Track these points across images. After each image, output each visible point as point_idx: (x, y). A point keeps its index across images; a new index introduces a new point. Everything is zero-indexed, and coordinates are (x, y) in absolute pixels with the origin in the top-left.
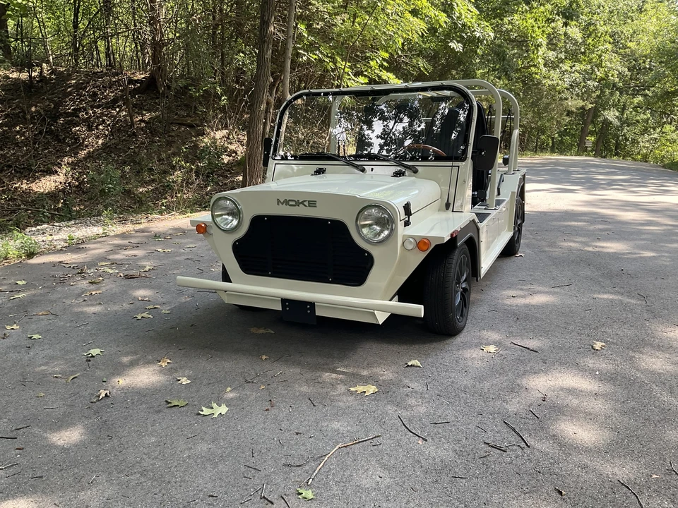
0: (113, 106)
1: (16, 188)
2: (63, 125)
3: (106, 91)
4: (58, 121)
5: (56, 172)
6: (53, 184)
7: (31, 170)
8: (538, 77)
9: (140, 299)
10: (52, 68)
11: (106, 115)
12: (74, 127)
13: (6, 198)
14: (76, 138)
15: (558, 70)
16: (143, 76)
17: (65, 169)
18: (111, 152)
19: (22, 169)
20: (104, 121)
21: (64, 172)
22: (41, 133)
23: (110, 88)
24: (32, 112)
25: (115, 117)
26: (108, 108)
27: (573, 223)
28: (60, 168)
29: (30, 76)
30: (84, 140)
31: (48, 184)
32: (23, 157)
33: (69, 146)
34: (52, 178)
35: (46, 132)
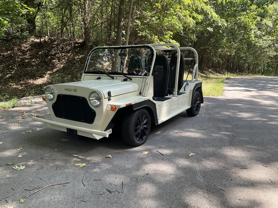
0: (69, 53)
1: (28, 82)
2: (49, 59)
3: (67, 46)
4: (48, 58)
5: (44, 77)
6: (42, 81)
7: (35, 76)
8: (254, 42)
9: (34, 125)
10: (49, 38)
11: (66, 56)
12: (53, 60)
13: (24, 86)
14: (53, 64)
15: (261, 40)
16: (82, 41)
17: (47, 76)
18: (65, 70)
19: (32, 75)
20: (65, 58)
21: (47, 77)
22: (41, 62)
23: (69, 45)
24: (39, 54)
25: (69, 56)
26: (67, 53)
27: (237, 104)
28: (46, 75)
29: (40, 41)
30: (56, 65)
31: (40, 81)
32: (33, 71)
33: (51, 67)
34: (42, 79)
35: (43, 62)
